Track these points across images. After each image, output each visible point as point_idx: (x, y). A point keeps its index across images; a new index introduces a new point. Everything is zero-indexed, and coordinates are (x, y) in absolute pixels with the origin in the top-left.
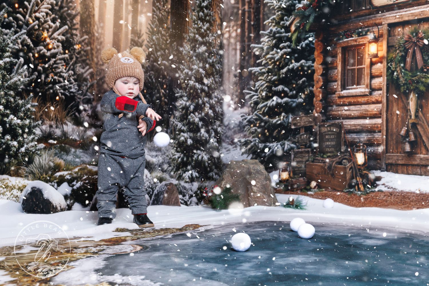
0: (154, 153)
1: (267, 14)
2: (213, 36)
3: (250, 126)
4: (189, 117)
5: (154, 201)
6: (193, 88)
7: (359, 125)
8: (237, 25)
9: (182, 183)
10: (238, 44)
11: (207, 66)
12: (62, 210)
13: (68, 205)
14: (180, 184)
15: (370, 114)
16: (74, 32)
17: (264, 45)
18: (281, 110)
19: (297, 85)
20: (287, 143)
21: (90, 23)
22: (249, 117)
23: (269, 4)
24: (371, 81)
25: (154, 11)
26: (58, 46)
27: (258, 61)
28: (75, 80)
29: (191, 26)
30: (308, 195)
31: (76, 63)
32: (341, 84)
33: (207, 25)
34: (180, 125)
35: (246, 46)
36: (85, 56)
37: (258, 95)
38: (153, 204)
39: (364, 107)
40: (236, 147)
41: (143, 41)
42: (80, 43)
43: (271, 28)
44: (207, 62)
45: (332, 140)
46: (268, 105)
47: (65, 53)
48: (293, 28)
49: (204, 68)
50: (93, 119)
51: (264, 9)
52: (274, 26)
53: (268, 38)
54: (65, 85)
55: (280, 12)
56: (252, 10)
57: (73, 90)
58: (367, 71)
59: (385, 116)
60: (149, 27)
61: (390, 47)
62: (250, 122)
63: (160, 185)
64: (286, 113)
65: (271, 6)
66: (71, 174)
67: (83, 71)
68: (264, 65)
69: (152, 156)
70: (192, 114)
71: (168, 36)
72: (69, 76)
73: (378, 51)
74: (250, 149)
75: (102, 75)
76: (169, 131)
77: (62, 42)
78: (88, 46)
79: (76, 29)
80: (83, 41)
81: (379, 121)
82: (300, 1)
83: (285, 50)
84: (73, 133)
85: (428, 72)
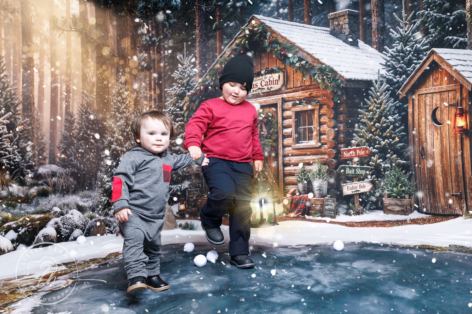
0: (86, 199)
1: (167, 98)
2: (129, 112)
5: (86, 234)
6: (115, 150)
11: (125, 134)
12: (9, 251)
13: (14, 247)
14: (106, 219)
16: (17, 116)
20: (183, 185)
21: (31, 109)
23: (168, 92)
25: (83, 97)
26: (3, 128)
28: (18, 152)
29: (112, 107)
31: (19, 139)
34: (105, 177)
36: (27, 134)
41: (74, 120)
42: (22, 124)
43: (170, 107)
44: (125, 131)
47: (9, 133)
48: (185, 108)
49: (123, 135)
50: (35, 180)
51: (165, 95)
52: (172, 106)
54: (10, 157)
55: (176, 97)
56: (156, 95)
57: (17, 160)
60: (80, 109)
63: (90, 221)
65: (170, 93)
66: (16, 223)
67: (25, 145)
69: (84, 202)
70: (114, 169)
72: (14, 150)
75: (42, 146)
76: (97, 182)
77: (7, 125)
78: (29, 126)
79: (19, 114)
80: (25, 123)
82: (189, 90)
83: (180, 123)
84: (19, 192)
85: (270, 138)
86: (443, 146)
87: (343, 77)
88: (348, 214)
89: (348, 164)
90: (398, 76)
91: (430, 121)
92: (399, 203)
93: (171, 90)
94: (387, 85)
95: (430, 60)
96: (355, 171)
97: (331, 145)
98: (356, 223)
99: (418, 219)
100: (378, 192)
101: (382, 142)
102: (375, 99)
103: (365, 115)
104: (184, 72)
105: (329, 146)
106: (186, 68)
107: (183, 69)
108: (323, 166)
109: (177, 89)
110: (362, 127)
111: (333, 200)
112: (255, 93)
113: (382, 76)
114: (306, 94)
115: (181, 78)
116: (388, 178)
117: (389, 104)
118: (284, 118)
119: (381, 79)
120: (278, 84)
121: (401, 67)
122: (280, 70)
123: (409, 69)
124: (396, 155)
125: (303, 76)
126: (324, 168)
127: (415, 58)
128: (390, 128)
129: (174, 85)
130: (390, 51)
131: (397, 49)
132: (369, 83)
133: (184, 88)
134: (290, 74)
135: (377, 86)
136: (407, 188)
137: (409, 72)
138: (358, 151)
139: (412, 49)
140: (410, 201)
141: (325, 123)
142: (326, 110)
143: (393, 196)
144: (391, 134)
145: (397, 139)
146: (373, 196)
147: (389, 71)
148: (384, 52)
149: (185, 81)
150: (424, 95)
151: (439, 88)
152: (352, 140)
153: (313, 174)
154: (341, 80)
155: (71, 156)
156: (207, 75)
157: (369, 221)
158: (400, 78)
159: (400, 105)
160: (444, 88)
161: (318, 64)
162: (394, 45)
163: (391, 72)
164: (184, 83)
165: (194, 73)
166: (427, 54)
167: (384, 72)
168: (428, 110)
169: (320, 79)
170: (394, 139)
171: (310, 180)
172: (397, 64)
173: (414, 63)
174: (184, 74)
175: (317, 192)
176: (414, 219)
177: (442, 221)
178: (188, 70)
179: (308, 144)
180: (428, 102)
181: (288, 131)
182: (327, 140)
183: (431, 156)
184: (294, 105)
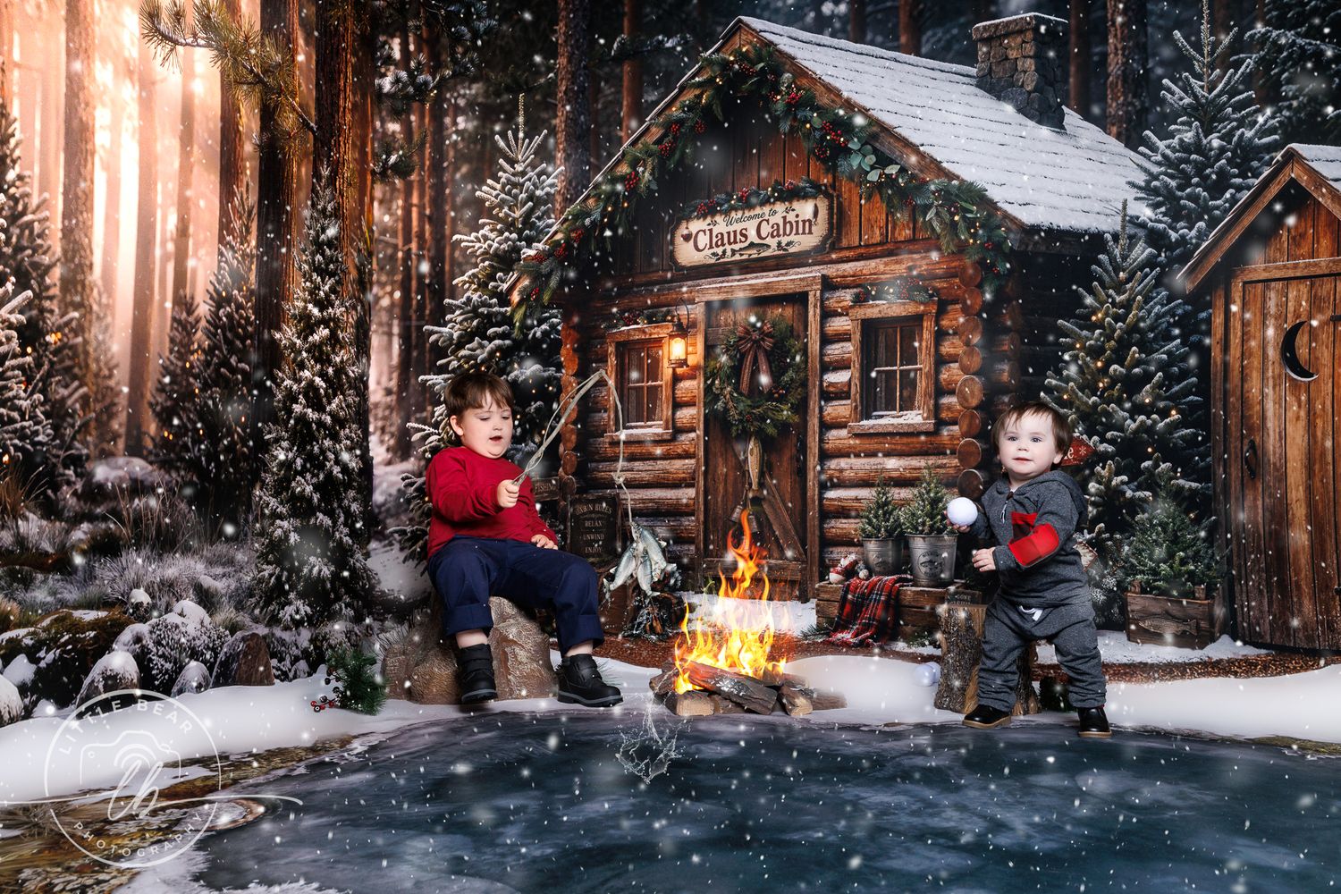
0: (219, 570)
1: (460, 265)
2: (342, 304)
3: (422, 499)
4: (293, 484)
5: (217, 677)
6: (302, 419)
7: (651, 500)
8: (393, 283)
9: (278, 632)
10: (396, 322)
11: (330, 370)
12: (13, 720)
13: (26, 708)
14: (273, 635)
15: (674, 479)
16: (47, 304)
17: (452, 328)
19: (524, 414)
21: (83, 284)
23: (463, 244)
24: (674, 414)
25: (221, 254)
26: (9, 339)
27: (440, 363)
28: (48, 415)
31: (49, 375)
32: (616, 416)
33: (330, 282)
34: (273, 502)
35: (413, 329)
36: (70, 358)
37: (439, 434)
38: (217, 684)
39: (661, 464)
40: (391, 544)
41: (198, 321)
42: (59, 329)
43: (469, 293)
44: (329, 362)
45: (598, 530)
47: (24, 354)
48: (516, 297)
49: (323, 375)
50: (86, 503)
51: (452, 254)
52: (475, 290)
53: (462, 314)
54: (23, 428)
55: (487, 263)
56: (426, 252)
57: (41, 438)
58: (665, 394)
59: (702, 483)
60: (211, 289)
61: (709, 349)
63: (230, 639)
65: (469, 247)
66: (34, 633)
67: (64, 392)
69: (215, 577)
70: (299, 478)
71: (251, 308)
72: (34, 406)
73: (687, 354)
75: (108, 401)
76: (251, 518)
77: (20, 329)
78: (76, 335)
79: (51, 298)
80: (67, 324)
81: (691, 492)
82: (530, 242)
83: (500, 342)
84: (41, 538)
85: (782, 399)
86: (1316, 442)
87: (1013, 220)
90: (1182, 224)
91: (1277, 365)
92: (1174, 609)
93: (471, 238)
94: (1149, 250)
95: (1283, 179)
97: (970, 426)
99: (1231, 662)
100: (1113, 574)
101: (1129, 421)
102: (1111, 291)
103: (1078, 338)
104: (515, 185)
105: (965, 428)
106: (523, 174)
107: (514, 175)
109: (492, 235)
110: (1068, 376)
111: (973, 595)
112: (737, 257)
113: (1134, 221)
114: (897, 267)
116: (1144, 532)
117: (1152, 307)
118: (826, 340)
119: (1131, 230)
120: (810, 233)
121: (1194, 198)
122: (819, 189)
123: (1219, 202)
124: (1168, 464)
125: (891, 211)
126: (947, 497)
127: (1236, 171)
128: (1155, 380)
129: (485, 225)
130: (1161, 145)
131: (1181, 140)
133: (514, 236)
134: (850, 202)
135: (1117, 252)
136: (1201, 566)
137: (1217, 212)
139: (1229, 143)
140: (1211, 606)
141: (953, 359)
142: (958, 320)
143: (1157, 588)
144: (1157, 399)
145: (1174, 415)
146: (1098, 586)
147: (1155, 206)
148: (1142, 149)
149: (517, 214)
150: (1261, 285)
151: (1307, 266)
153: (913, 515)
154: (1008, 230)
155: (186, 435)
156: (588, 197)
158: (1190, 230)
159: (1186, 313)
160: (1323, 264)
161: (938, 177)
162: (1173, 127)
163: (1163, 209)
164: (514, 219)
165: (548, 189)
166: (1272, 159)
167: (1139, 209)
168: (1270, 332)
169: (942, 222)
170: (1164, 414)
171: (902, 533)
172: (1181, 188)
173: (1232, 186)
174: (514, 191)
175: (923, 569)
176: (1221, 660)
177: (1306, 670)
178: (529, 180)
179: (901, 421)
180: (1272, 305)
181: (840, 377)
182: (959, 411)
183: (1276, 469)
184: (860, 300)
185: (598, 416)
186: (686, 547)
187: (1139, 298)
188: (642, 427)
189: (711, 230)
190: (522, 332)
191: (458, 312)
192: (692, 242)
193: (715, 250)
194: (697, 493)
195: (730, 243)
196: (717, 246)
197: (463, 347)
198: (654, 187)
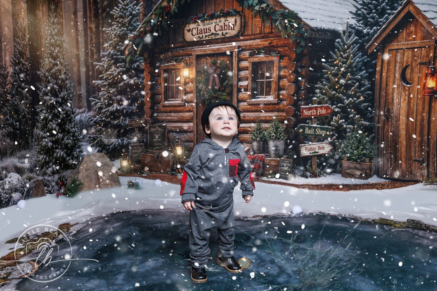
1: (106, 40)
3: (96, 125)
7: (178, 127)
9: (46, 178)
15: (185, 119)
17: (104, 63)
18: (120, 114)
19: (131, 96)
20: (125, 139)
22: (95, 119)
23: (106, 32)
24: (185, 96)
27: (100, 76)
29: (45, 52)
30: (143, 177)
32: (164, 97)
33: (58, 49)
35: (89, 64)
37: (101, 102)
39: (181, 114)
43: (110, 50)
45: (159, 137)
46: (110, 110)
48: (127, 52)
51: (103, 35)
52: (112, 49)
53: (107, 58)
55: (115, 39)
56: (93, 35)
59: (195, 121)
61: (198, 72)
62: (96, 123)
64: (123, 117)
65: (109, 33)
68: (105, 79)
73: (189, 74)
74: (97, 143)
81: (191, 125)
82: (131, 31)
83: (121, 69)
85: (223, 91)
86: (410, 108)
87: (307, 25)
88: (304, 176)
89: (308, 123)
90: (368, 27)
91: (399, 80)
92: (358, 166)
93: (110, 29)
94: (356, 37)
95: (406, 11)
96: (315, 132)
97: (290, 102)
98: (312, 185)
99: (376, 184)
100: (338, 154)
101: (346, 100)
102: (342, 53)
103: (329, 70)
104: (125, 9)
105: (288, 102)
106: (127, 5)
107: (124, 5)
108: (280, 125)
109: (117, 28)
110: (325, 84)
111: (290, 161)
112: (207, 38)
113: (350, 26)
114: (265, 42)
115: (121, 17)
116: (349, 139)
117: (356, 59)
118: (240, 69)
119: (350, 30)
120: (234, 29)
121: (373, 18)
122: (237, 13)
123: (382, 19)
124: (359, 116)
125: (263, 21)
126: (282, 126)
127: (389, 7)
128: (355, 86)
129: (114, 25)
132: (335, 34)
133: (125, 29)
134: (248, 18)
135: (344, 38)
136: (368, 152)
137: (381, 23)
138: (319, 110)
140: (371, 165)
141: (285, 77)
142: (287, 63)
143: (353, 159)
144: (356, 92)
145: (362, 98)
146: (332, 158)
147: (358, 21)
149: (126, 20)
150: (395, 51)
151: (412, 44)
152: (314, 97)
153: (270, 133)
154: (305, 29)
156: (152, 14)
157: (326, 184)
158: (371, 30)
159: (368, 61)
160: (418, 43)
161: (281, 8)
163: (362, 22)
164: (125, 23)
165: (137, 11)
166: (402, 3)
167: (353, 22)
168: (397, 68)
169: (282, 26)
170: (358, 98)
171: (265, 139)
172: (369, 14)
173: (387, 13)
174: (125, 11)
175: (273, 152)
176: (373, 184)
177: (401, 187)
178: (130, 7)
179: (266, 99)
180: (398, 58)
181: (244, 83)
182: (286, 96)
183: (396, 118)
184: (251, 55)
185: (158, 96)
186: (190, 143)
187: (352, 55)
188: (174, 101)
189: (197, 28)
190: (130, 66)
191: (106, 58)
192: (191, 32)
193: (199, 35)
194: (194, 125)
195: (204, 33)
196: (200, 34)
197: (108, 71)
198: (176, 11)
